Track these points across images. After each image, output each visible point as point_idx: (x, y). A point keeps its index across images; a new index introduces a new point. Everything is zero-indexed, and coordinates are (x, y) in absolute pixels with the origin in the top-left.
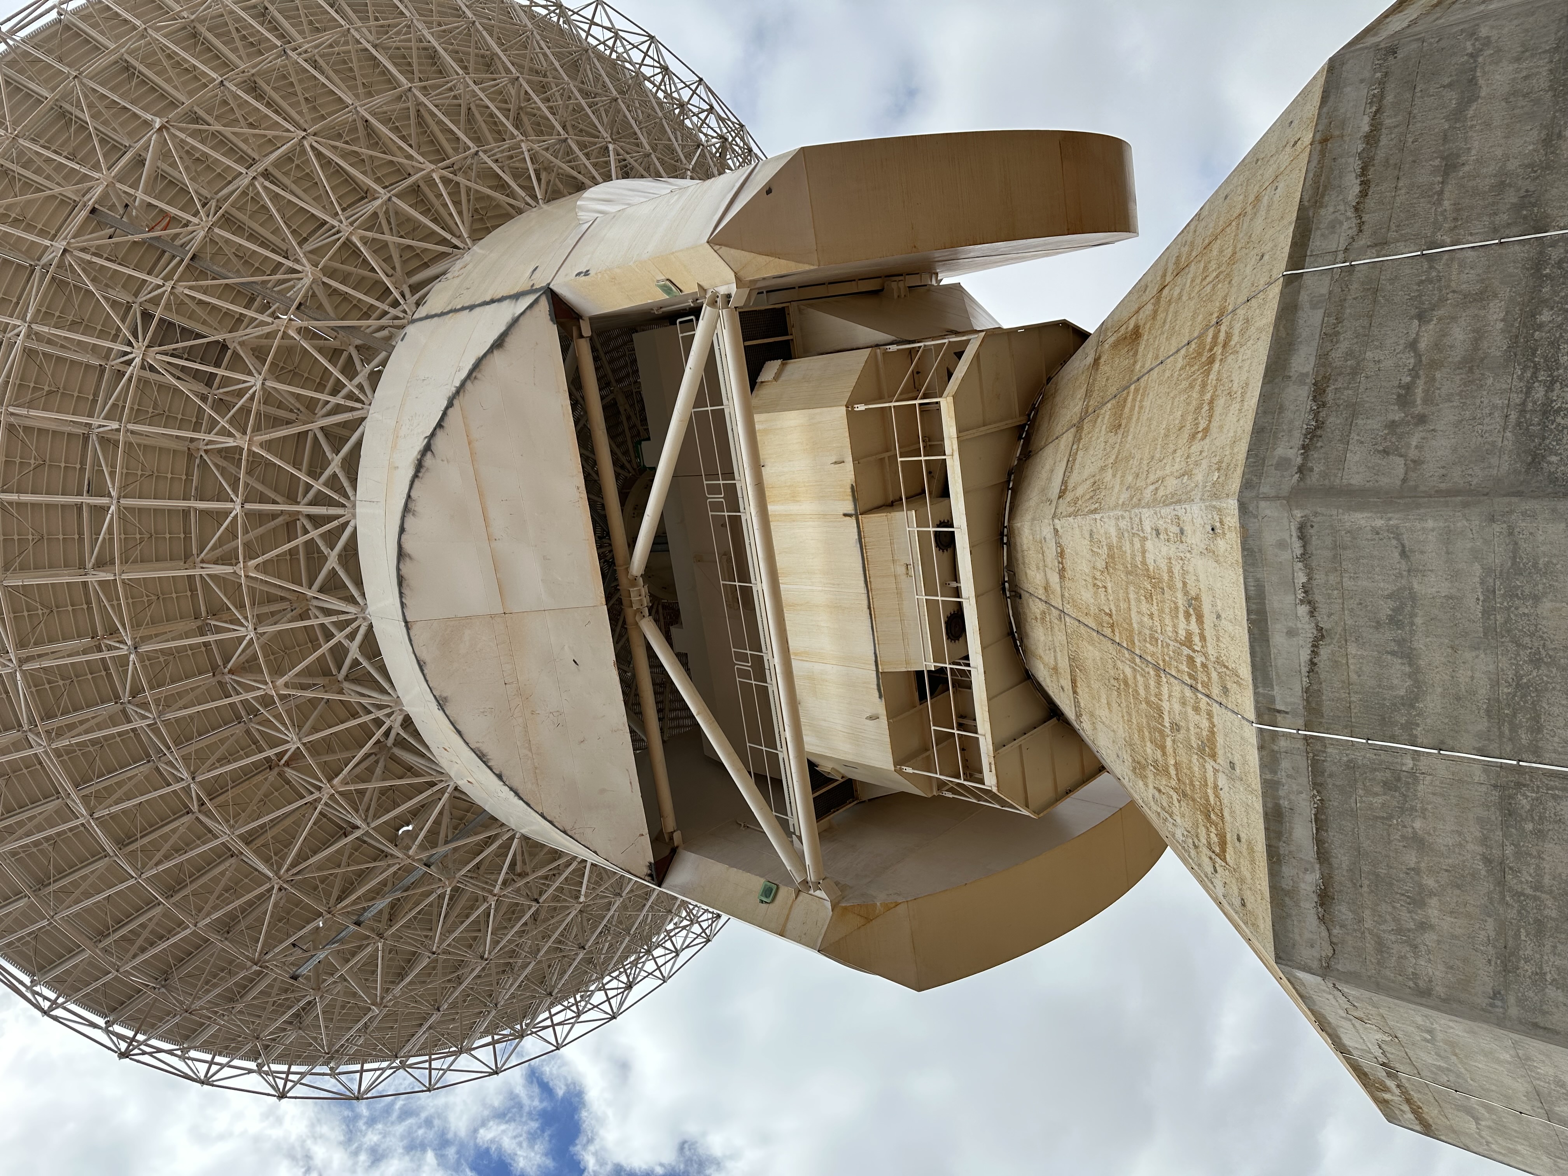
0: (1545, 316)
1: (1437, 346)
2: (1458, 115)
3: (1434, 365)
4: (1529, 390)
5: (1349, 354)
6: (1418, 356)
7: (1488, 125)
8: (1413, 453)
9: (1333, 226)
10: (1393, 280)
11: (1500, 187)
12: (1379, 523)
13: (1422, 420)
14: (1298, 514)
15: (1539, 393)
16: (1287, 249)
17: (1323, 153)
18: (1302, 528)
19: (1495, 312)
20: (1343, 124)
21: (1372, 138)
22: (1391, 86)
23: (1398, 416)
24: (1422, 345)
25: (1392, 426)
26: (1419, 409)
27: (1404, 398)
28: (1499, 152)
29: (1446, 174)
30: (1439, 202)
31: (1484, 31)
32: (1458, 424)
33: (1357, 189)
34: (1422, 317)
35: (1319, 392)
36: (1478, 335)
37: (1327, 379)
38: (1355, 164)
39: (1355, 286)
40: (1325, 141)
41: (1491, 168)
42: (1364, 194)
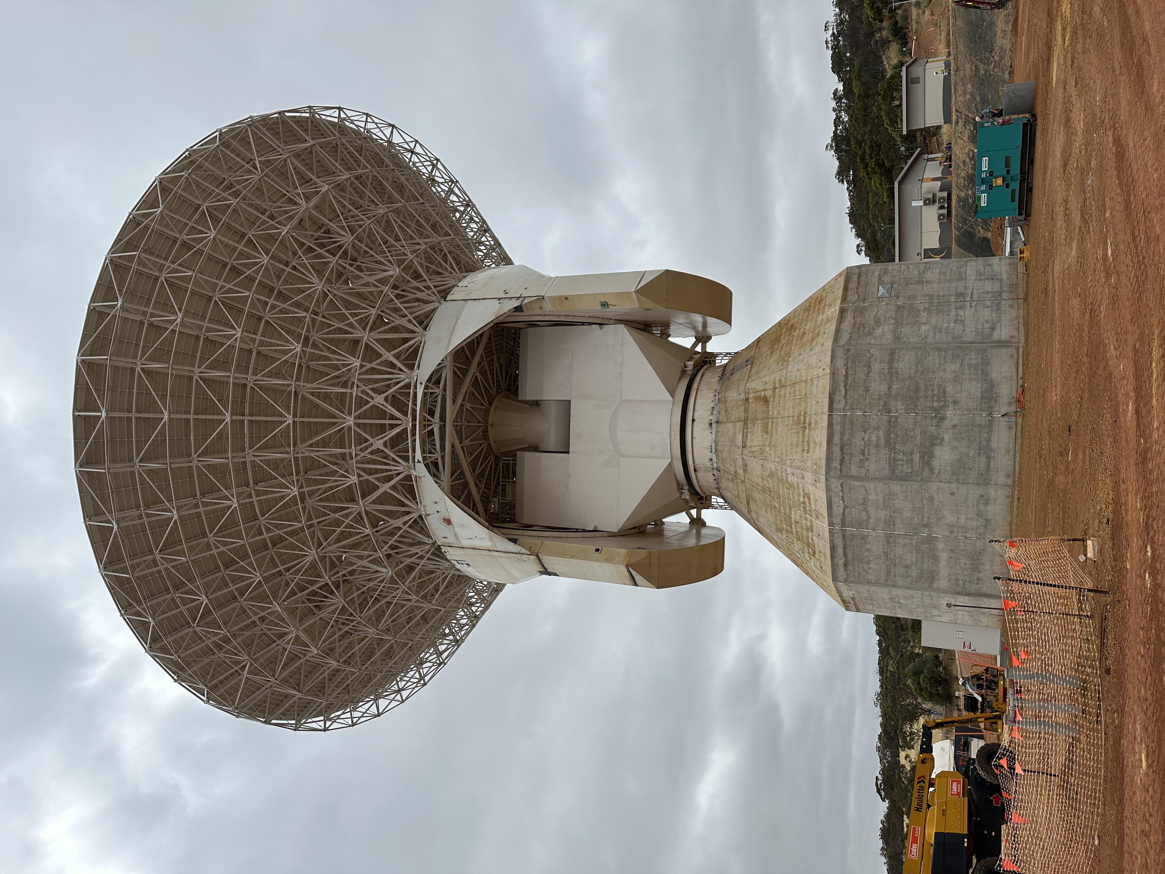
0: (892, 436)
1: (869, 440)
2: (867, 375)
3: (869, 445)
4: (890, 454)
5: (848, 440)
6: (865, 442)
7: (875, 380)
8: (867, 468)
9: (839, 401)
10: (857, 420)
11: (879, 399)
12: (860, 484)
13: (868, 459)
14: (841, 481)
15: (893, 455)
16: (827, 405)
17: (833, 377)
18: (841, 484)
19: (881, 433)
20: (838, 370)
21: (846, 376)
22: (849, 362)
23: (862, 458)
24: (866, 439)
25: (861, 460)
26: (867, 456)
27: (863, 453)
28: (878, 389)
29: (866, 392)
30: (865, 400)
31: (871, 352)
32: (876, 461)
33: (844, 392)
34: (864, 431)
35: (842, 449)
36: (878, 439)
37: (843, 446)
38: (843, 384)
39: (847, 420)
40: (833, 374)
41: (877, 393)
42: (846, 393)
